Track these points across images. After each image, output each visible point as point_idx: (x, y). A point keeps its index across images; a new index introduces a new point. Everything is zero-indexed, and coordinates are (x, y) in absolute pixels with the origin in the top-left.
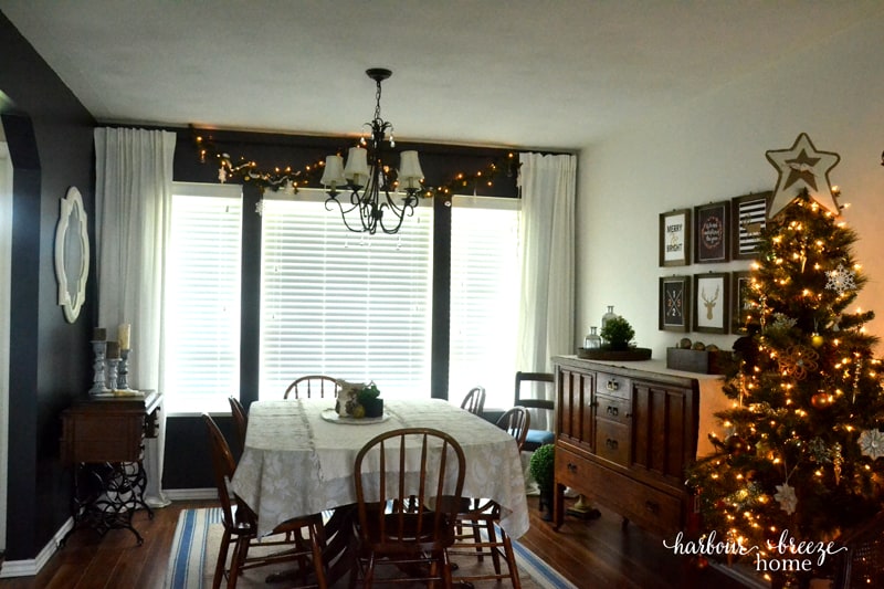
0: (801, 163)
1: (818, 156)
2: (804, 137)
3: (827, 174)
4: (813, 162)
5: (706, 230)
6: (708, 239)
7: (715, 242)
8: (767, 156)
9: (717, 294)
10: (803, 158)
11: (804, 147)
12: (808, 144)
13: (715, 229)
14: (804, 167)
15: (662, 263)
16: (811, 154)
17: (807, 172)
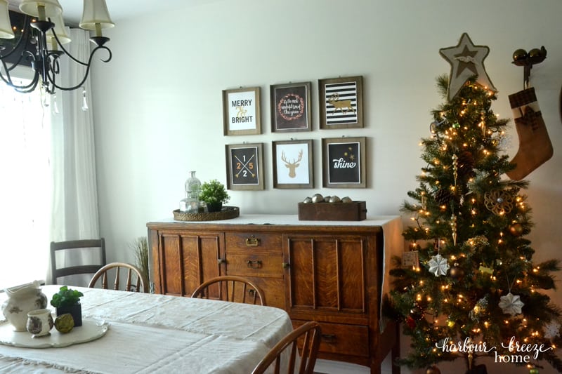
0: (466, 56)
1: (475, 49)
2: (465, 36)
3: (483, 62)
4: (473, 54)
5: (283, 105)
6: (286, 112)
7: (295, 115)
8: (441, 53)
9: (301, 156)
10: (466, 52)
11: (466, 44)
12: (468, 41)
13: (295, 104)
14: (468, 59)
15: (226, 132)
16: (471, 49)
17: (470, 62)
